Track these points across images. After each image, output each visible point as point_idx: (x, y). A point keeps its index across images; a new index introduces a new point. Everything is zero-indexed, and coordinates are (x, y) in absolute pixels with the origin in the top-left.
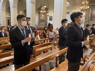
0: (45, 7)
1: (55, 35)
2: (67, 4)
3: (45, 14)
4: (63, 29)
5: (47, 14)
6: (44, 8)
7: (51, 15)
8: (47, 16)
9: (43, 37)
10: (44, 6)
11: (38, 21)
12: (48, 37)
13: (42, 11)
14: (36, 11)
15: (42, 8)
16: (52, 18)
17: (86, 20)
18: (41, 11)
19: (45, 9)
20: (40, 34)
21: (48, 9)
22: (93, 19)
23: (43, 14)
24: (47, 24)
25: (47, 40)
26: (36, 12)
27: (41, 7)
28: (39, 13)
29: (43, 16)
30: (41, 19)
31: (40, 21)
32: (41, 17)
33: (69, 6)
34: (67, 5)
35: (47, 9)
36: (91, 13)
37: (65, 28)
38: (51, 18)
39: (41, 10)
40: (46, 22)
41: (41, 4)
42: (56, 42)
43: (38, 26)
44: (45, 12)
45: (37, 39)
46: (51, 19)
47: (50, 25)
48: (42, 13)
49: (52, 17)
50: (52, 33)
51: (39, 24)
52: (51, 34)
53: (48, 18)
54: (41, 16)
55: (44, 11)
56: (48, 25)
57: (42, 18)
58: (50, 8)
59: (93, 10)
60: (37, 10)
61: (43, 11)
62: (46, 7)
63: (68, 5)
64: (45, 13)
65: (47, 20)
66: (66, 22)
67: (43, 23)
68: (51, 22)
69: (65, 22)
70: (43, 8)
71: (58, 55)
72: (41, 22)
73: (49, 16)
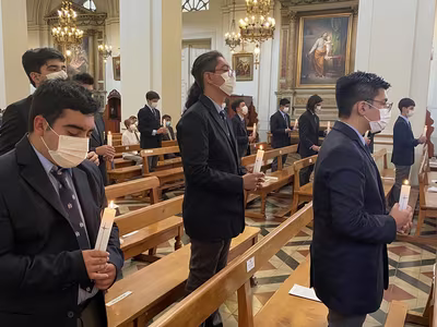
0: (91, 5)
10: (87, 4)
13: (64, 26)
14: (39, 24)
15: (60, 13)
17: (284, 81)
18: (55, 31)
19: (89, 17)
22: (313, 76)
24: (102, 98)
33: (208, 7)
35: (98, 20)
36: (306, 49)
39: (56, 22)
40: (98, 87)
47: (116, 100)
48: (63, 39)
53: (108, 63)
55: (70, 26)
56: (107, 101)
59: (311, 34)
61: (66, 29)
62: (93, 7)
70: (67, 12)
73: (110, 53)
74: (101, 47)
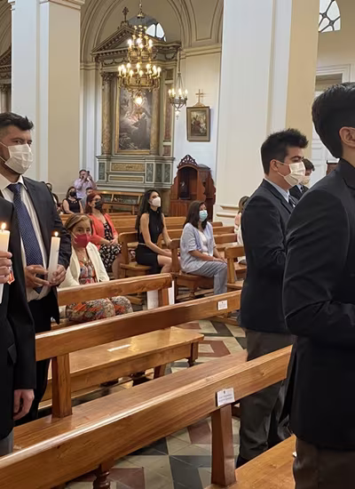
0: (157, 31)
1: (222, 254)
2: (324, 15)
3: (153, 88)
4: (272, 206)
5: (169, 86)
6: (144, 42)
7: (200, 94)
8: (172, 101)
9: (133, 265)
10: (151, 30)
11: (99, 145)
12: (176, 266)
13: (134, 62)
14: (84, 61)
15: (130, 43)
16: (208, 122)
18: (122, 69)
19: (156, 48)
20: (115, 240)
21: (178, 48)
23: (140, 87)
24: (168, 167)
25: (161, 288)
26: (85, 69)
27: (126, 33)
28: (111, 78)
29: (139, 101)
30: (124, 129)
31: (119, 141)
32: (122, 112)
33: (337, 26)
34: (326, 21)
35: (166, 52)
37: (287, 196)
38: (199, 124)
39: (123, 56)
40: (162, 150)
41: (126, 11)
42: (223, 306)
43: (101, 177)
44: (157, 70)
45: (83, 279)
46: (198, 131)
47: (190, 171)
48: (132, 81)
49: (206, 111)
50: (204, 237)
51: (109, 166)
52: (198, 245)
53: (180, 118)
54: (124, 103)
55: (144, 62)
56: (175, 173)
57: (131, 120)
58: (190, 46)
60: (90, 58)
61: (138, 66)
62: (161, 34)
63: (332, 23)
64: (153, 82)
65: (168, 138)
66: (292, 151)
67: (142, 161)
68: (201, 154)
69: (286, 154)
70: (139, 41)
71: (226, 397)
72: (124, 146)
73: (185, 101)
74: (172, 92)
